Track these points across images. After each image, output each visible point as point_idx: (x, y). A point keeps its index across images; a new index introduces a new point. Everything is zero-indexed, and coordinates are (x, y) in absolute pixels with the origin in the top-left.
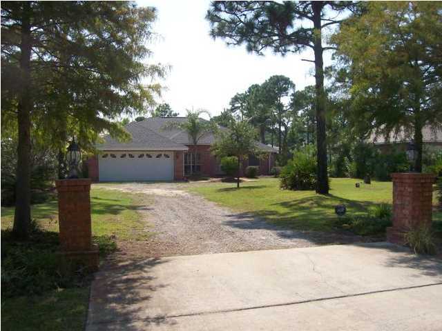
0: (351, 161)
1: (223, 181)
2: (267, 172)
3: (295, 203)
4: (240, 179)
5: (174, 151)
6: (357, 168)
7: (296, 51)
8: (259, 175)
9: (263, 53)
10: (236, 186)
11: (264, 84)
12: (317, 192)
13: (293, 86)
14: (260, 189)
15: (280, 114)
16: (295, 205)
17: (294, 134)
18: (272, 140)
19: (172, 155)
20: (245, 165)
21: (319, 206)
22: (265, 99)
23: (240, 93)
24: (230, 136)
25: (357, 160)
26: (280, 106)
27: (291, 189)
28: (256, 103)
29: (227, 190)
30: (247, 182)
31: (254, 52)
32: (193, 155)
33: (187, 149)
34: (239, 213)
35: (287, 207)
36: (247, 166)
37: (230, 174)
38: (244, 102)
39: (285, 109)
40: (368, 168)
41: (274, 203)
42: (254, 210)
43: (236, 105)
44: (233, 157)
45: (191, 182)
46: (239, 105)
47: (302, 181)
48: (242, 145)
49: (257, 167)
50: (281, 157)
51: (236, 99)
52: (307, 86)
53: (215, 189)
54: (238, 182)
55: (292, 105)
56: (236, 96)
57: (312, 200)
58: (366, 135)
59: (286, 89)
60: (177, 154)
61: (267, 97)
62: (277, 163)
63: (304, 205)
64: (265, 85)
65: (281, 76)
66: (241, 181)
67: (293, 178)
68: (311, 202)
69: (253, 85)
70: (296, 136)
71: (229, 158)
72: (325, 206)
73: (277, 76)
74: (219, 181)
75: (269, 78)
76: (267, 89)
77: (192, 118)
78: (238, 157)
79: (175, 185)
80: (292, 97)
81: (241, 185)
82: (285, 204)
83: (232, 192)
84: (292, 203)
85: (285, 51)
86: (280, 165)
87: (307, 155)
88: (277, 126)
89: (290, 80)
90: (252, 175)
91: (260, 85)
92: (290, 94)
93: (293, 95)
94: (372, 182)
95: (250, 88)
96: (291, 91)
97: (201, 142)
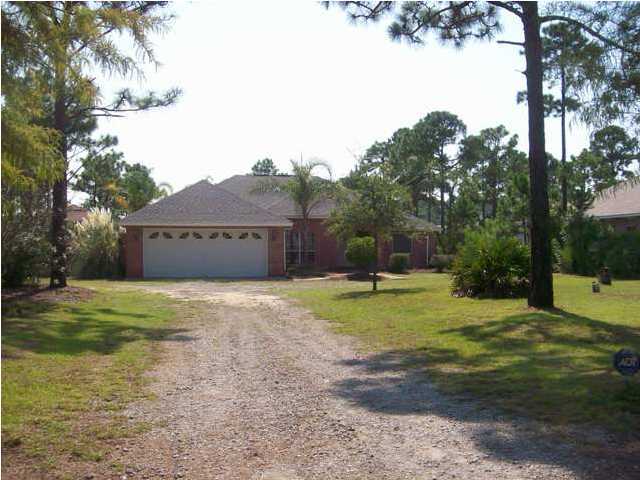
0: (562, 244)
1: (350, 278)
2: (423, 264)
3: (493, 328)
4: (378, 274)
5: (269, 227)
6: (573, 258)
7: (483, 35)
8: (411, 269)
9: (421, 38)
10: (371, 289)
11: (417, 126)
12: (530, 304)
13: (464, 128)
14: (416, 296)
15: (442, 172)
16: (493, 334)
17: (465, 203)
18: (429, 214)
19: (265, 235)
20: (387, 251)
21: (548, 338)
22: (419, 149)
23: (380, 141)
24: (361, 200)
25: (573, 244)
26: (443, 159)
27: (473, 296)
28: (405, 155)
29: (354, 295)
30: (390, 280)
31: (403, 36)
32: (303, 235)
33: (291, 224)
34: (372, 353)
35: (477, 341)
36: (389, 254)
37: (362, 267)
38: (387, 154)
39: (450, 164)
40: (593, 258)
41: (446, 328)
42: (406, 346)
43: (374, 161)
44: (367, 238)
45: (295, 280)
46: (380, 160)
47: (494, 282)
48: (382, 214)
49: (407, 255)
50: (446, 238)
51: (374, 151)
52: (485, 129)
53: (334, 293)
54: (375, 279)
55: (461, 158)
56: (374, 146)
57: (527, 323)
58: (587, 203)
59: (452, 133)
60: (274, 232)
61: (421, 145)
62: (439, 248)
63: (513, 335)
64: (419, 127)
65: (444, 113)
66: (380, 279)
67: (478, 275)
68: (525, 328)
69: (400, 130)
70: (468, 207)
71: (360, 241)
72: (562, 340)
73: (438, 113)
74: (343, 278)
75: (426, 115)
76: (423, 133)
77: (301, 175)
78: (375, 237)
79: (266, 285)
80: (463, 146)
81: (380, 286)
82: (469, 332)
83: (362, 301)
84: (487, 329)
85: (462, 36)
86: (445, 253)
87: (488, 235)
88: (437, 192)
89: (459, 118)
90: (398, 268)
91: (411, 128)
92: (458, 141)
93: (462, 142)
94: (613, 282)
95: (395, 134)
96: (460, 137)
97: (314, 213)
